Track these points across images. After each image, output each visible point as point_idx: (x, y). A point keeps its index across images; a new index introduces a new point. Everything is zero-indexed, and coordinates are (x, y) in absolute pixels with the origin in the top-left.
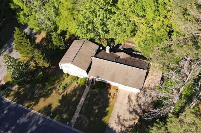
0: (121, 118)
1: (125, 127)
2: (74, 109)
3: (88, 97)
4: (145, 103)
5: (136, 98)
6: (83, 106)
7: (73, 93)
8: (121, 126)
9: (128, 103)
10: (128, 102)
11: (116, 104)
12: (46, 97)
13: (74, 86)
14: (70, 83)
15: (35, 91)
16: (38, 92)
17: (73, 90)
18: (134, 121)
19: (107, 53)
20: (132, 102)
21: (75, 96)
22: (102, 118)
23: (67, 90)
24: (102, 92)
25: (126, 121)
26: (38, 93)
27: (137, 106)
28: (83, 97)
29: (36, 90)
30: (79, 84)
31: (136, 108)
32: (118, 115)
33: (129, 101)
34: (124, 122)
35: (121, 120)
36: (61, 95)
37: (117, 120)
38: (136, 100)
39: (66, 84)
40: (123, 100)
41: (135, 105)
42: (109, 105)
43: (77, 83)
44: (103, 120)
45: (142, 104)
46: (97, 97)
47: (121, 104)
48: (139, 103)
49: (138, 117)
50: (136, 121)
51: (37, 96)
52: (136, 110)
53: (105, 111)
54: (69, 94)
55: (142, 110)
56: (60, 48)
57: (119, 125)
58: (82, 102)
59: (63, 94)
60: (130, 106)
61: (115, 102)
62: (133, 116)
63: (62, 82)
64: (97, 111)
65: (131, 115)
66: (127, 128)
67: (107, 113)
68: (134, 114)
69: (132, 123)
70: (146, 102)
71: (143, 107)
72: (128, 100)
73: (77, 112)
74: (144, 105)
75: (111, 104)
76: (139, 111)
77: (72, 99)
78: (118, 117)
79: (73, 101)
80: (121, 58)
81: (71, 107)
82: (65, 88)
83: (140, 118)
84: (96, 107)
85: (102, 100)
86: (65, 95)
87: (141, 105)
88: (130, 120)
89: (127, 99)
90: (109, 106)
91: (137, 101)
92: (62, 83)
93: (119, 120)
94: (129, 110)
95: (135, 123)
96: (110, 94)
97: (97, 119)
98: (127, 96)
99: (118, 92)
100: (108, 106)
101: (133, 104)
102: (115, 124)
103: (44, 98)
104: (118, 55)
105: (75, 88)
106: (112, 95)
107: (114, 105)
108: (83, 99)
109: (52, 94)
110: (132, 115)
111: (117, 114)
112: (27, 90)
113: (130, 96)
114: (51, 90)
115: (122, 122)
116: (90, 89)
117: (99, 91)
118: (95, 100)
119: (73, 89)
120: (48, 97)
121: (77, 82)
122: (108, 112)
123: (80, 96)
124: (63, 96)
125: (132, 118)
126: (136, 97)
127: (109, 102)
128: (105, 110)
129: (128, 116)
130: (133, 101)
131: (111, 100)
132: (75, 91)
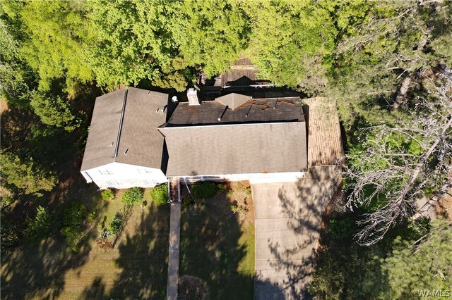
0: (280, 250)
1: (294, 266)
2: (160, 268)
3: (185, 228)
4: (321, 197)
5: (298, 194)
6: (181, 253)
7: (145, 232)
8: (286, 269)
9: (283, 212)
10: (284, 209)
11: (257, 223)
12: (78, 266)
13: (140, 215)
14: (126, 209)
15: (41, 260)
16: (51, 261)
17: (142, 224)
18: (310, 248)
19: (193, 107)
20: (291, 205)
21: (150, 236)
22: (237, 266)
23: (126, 228)
24: (215, 204)
25: (293, 252)
26: (53, 262)
27: (306, 212)
28: (173, 232)
29: (43, 256)
30: (149, 204)
31: (305, 216)
32: (270, 246)
33: (285, 206)
34: (290, 255)
35: (281, 256)
36: (116, 246)
37: (272, 257)
38: (300, 199)
39: (118, 216)
40: (270, 206)
41: (301, 210)
42: (242, 229)
43: (145, 203)
44: (240, 269)
45: (316, 202)
46: (207, 222)
47: (269, 217)
48: (309, 203)
49: (317, 235)
50: (316, 245)
51: (53, 271)
52: (306, 219)
53: (239, 248)
54: (135, 237)
55: (320, 216)
56: (66, 128)
57: (280, 268)
58: (175, 245)
59: (119, 242)
60: (291, 215)
61: (254, 217)
62: (304, 237)
63: (105, 214)
64: (218, 254)
65: (300, 236)
66: (301, 266)
67: (244, 250)
68: (305, 230)
69: (307, 253)
70: (322, 195)
71: (319, 209)
72: (282, 204)
73: (172, 274)
74: (320, 204)
75: (246, 225)
76: (314, 220)
77: (148, 248)
78: (273, 250)
79: (152, 250)
80: (233, 109)
81: (152, 268)
82: (118, 226)
83: (321, 236)
84: (212, 245)
85: (221, 224)
86: (125, 243)
87: (313, 205)
88: (302, 247)
89: (279, 201)
90: (242, 232)
91: (304, 199)
92: (105, 218)
93: (278, 256)
94: (293, 226)
95: (314, 249)
96: (235, 203)
97: (226, 273)
98: (277, 194)
99: (252, 193)
100: (240, 234)
101: (297, 210)
102: (271, 268)
103: (74, 268)
104: (222, 103)
105: (145, 217)
106: (240, 203)
107: (252, 225)
108: (173, 239)
109: (91, 252)
110: (302, 234)
111: (267, 244)
112: (18, 266)
113: (283, 192)
114: (85, 242)
115: (284, 258)
116: (182, 209)
117: (207, 206)
118: (203, 230)
119: (139, 222)
120: (83, 263)
121: (144, 200)
122: (244, 247)
123: (165, 233)
124: (122, 248)
125: (303, 242)
126: (298, 190)
127: (240, 223)
128: (236, 244)
129: (294, 240)
130: (294, 204)
131: (242, 216)
132: (146, 224)
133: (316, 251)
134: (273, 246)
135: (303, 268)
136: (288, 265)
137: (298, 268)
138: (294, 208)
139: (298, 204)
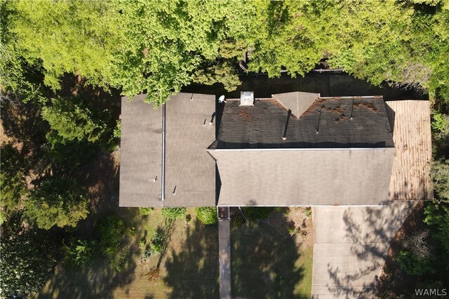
0: (340, 276)
1: (354, 293)
3: (236, 246)
4: (392, 221)
5: (365, 218)
6: (232, 275)
7: (192, 250)
8: (345, 295)
9: (347, 236)
10: (348, 233)
11: (316, 247)
12: (125, 284)
14: (168, 224)
17: (188, 240)
18: (373, 274)
20: (357, 229)
21: (198, 254)
22: (294, 289)
23: (171, 244)
24: (268, 223)
25: (355, 278)
26: (98, 280)
27: (373, 237)
28: (224, 251)
31: (371, 242)
32: (329, 271)
33: (349, 230)
34: (351, 281)
35: (341, 281)
36: (162, 264)
37: (331, 282)
38: (368, 223)
39: (160, 231)
40: (332, 230)
41: (367, 236)
42: (299, 252)
43: (189, 218)
44: (295, 292)
45: (385, 227)
46: (260, 241)
47: (330, 242)
48: (378, 228)
49: (382, 262)
50: (380, 272)
52: (373, 245)
53: (295, 270)
54: (181, 254)
55: (389, 242)
57: (339, 294)
58: (226, 264)
59: (164, 260)
60: (356, 240)
61: (313, 241)
62: (369, 262)
63: (146, 228)
64: (272, 276)
65: (363, 262)
66: (361, 293)
67: (301, 273)
68: (370, 256)
69: (369, 279)
70: (393, 218)
71: (388, 234)
72: (347, 227)
74: (390, 229)
75: (303, 248)
76: (381, 246)
77: (197, 267)
78: (333, 275)
79: (201, 269)
80: (298, 117)
82: (161, 241)
83: (386, 263)
84: (266, 267)
85: (276, 244)
86: (172, 261)
87: (382, 229)
88: (364, 273)
89: (343, 225)
90: (300, 255)
91: (372, 223)
92: (146, 232)
93: (337, 282)
94: (356, 252)
95: (376, 277)
96: (292, 225)
97: (282, 296)
98: (342, 217)
99: (313, 215)
100: (296, 256)
101: (363, 235)
102: (329, 293)
104: (281, 103)
105: (191, 233)
106: (297, 225)
107: (311, 248)
108: (224, 257)
110: (366, 260)
111: (326, 269)
113: (349, 215)
114: (129, 258)
115: (344, 284)
116: (231, 226)
117: (260, 224)
118: (257, 249)
119: (185, 237)
120: (130, 281)
122: (301, 269)
123: (214, 251)
124: (168, 265)
125: (366, 269)
126: (366, 213)
127: (297, 245)
128: (292, 266)
129: (355, 266)
130: (361, 228)
131: (299, 239)
132: (192, 240)
133: (379, 278)
134: (333, 271)
135: (363, 294)
136: (347, 291)
137: (358, 295)
138: (360, 233)
139: (365, 229)
